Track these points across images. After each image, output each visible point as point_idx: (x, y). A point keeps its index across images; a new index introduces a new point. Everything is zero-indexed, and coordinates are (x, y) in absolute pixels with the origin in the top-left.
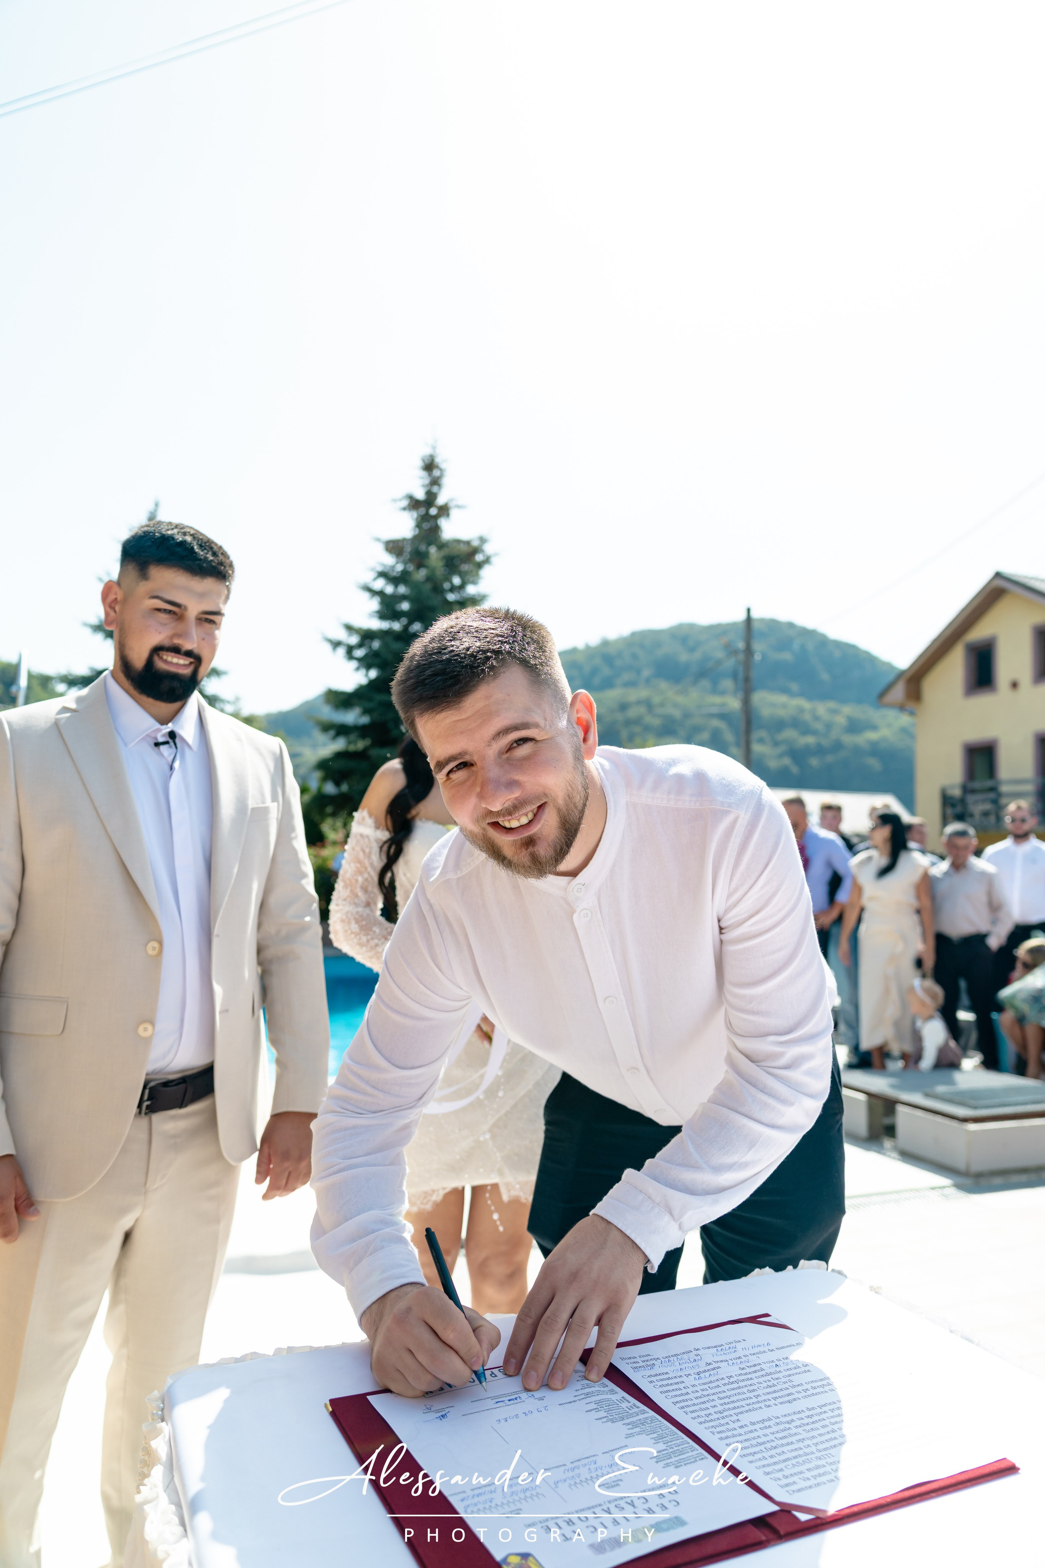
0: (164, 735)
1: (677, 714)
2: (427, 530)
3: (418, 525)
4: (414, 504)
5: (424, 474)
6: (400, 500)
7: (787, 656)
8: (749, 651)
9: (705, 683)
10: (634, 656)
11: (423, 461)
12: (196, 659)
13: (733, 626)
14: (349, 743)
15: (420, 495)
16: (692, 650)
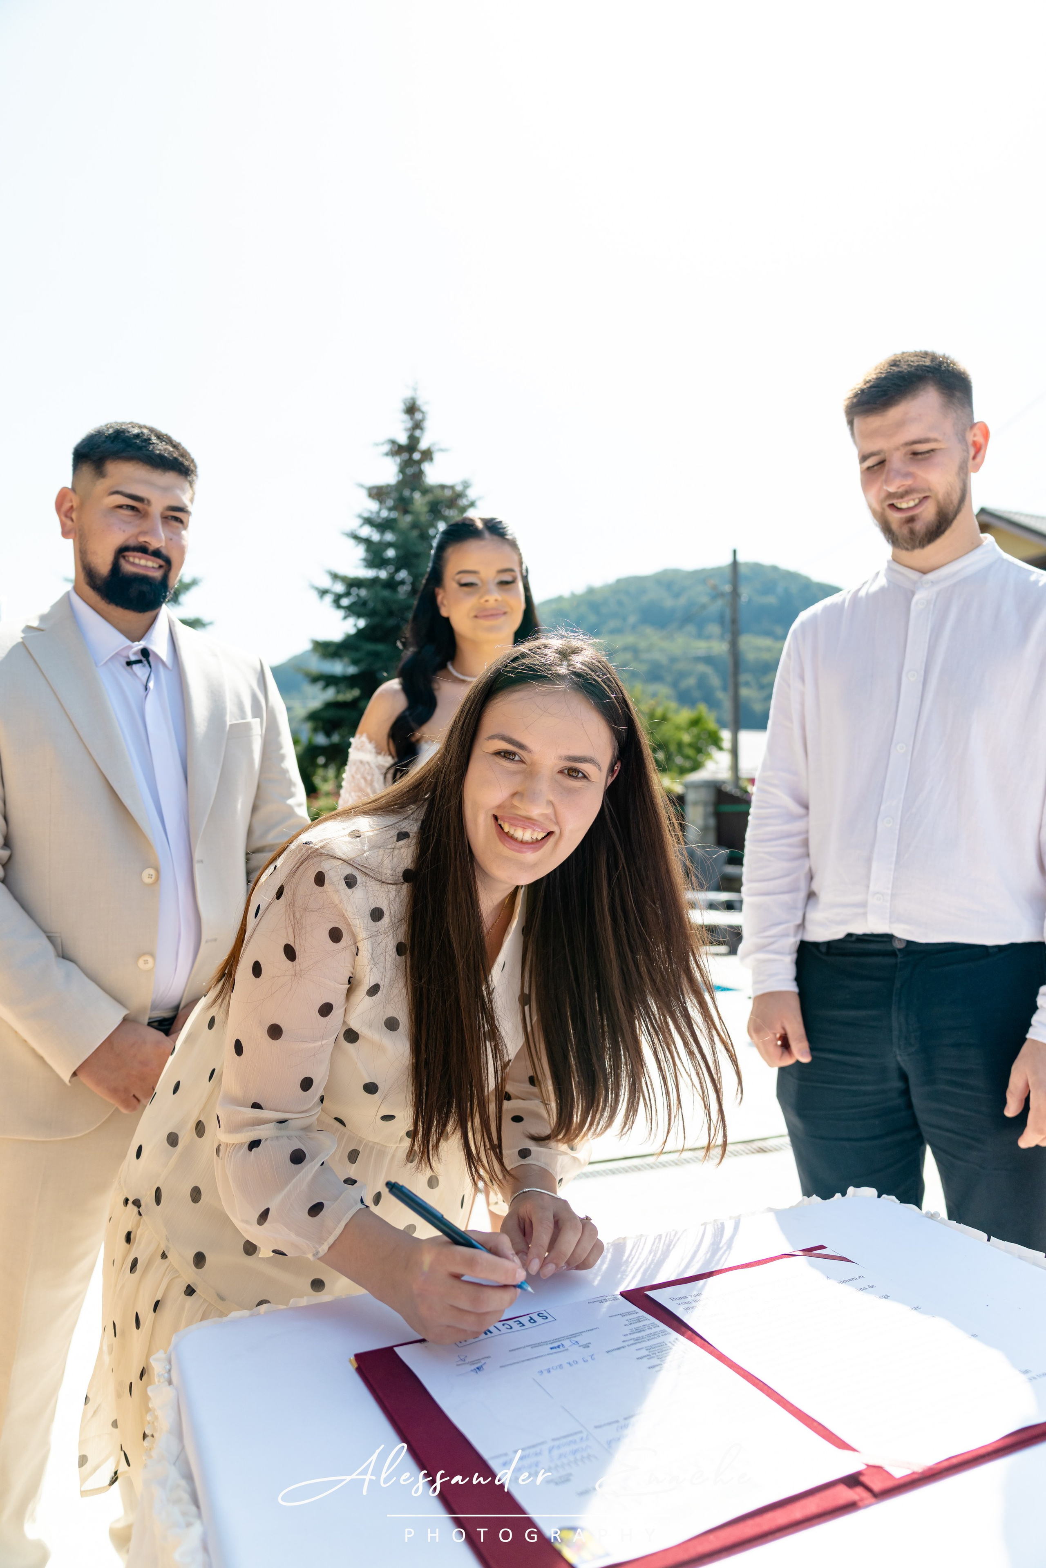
0: (135, 654)
1: (663, 660)
2: (410, 476)
3: (402, 470)
4: (398, 450)
5: (406, 417)
6: (382, 444)
7: (771, 600)
8: (735, 593)
9: (691, 628)
10: (620, 603)
11: (405, 404)
12: (167, 563)
13: (717, 571)
14: (338, 692)
15: (403, 440)
16: (677, 596)
